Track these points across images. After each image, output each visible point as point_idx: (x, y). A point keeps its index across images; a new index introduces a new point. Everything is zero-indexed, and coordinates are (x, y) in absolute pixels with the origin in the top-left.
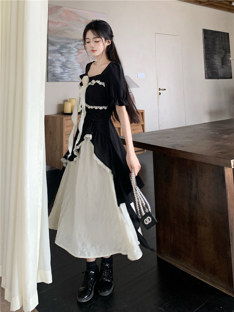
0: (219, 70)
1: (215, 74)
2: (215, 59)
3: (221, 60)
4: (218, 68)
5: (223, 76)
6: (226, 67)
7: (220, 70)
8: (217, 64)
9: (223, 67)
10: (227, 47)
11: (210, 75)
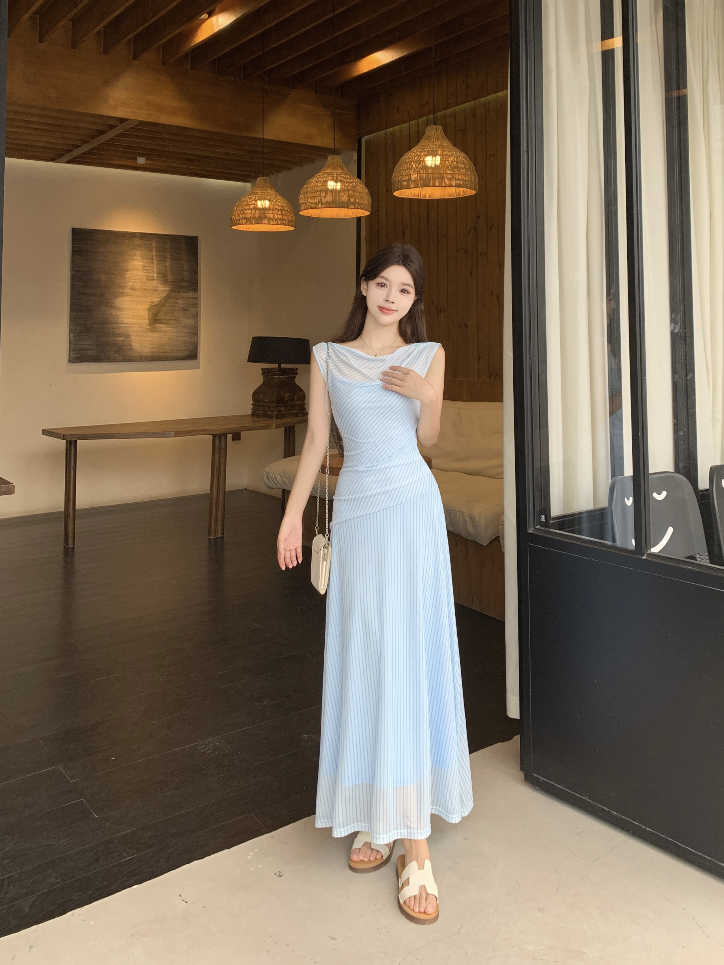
0: (133, 338)
1: (114, 349)
2: (120, 309)
3: (149, 309)
4: (132, 333)
5: (153, 352)
6: (170, 329)
7: (140, 336)
8: (126, 320)
9: (153, 330)
10: (185, 273)
11: (91, 353)
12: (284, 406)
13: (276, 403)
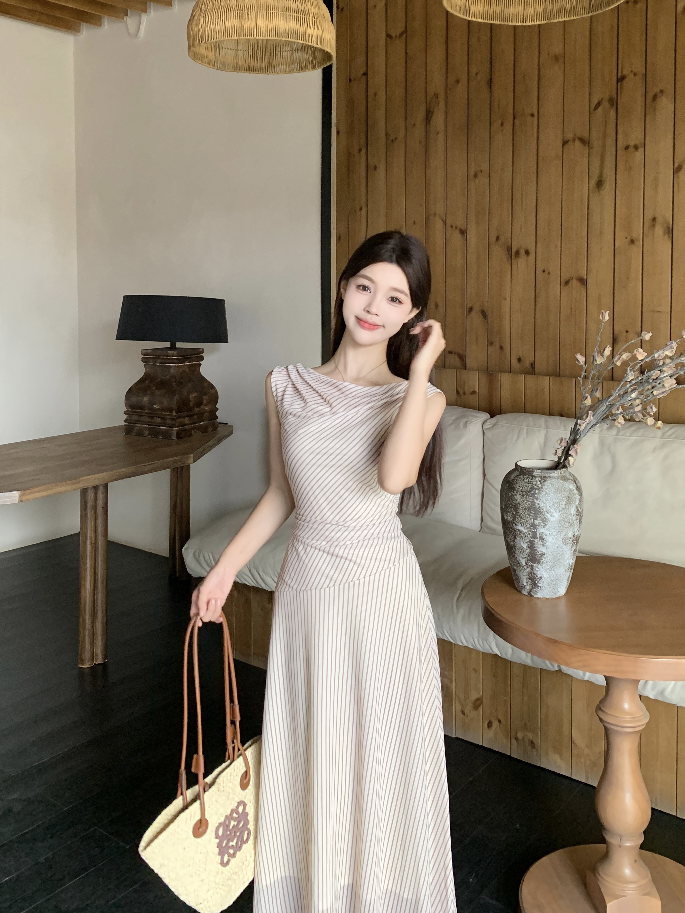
12: (188, 416)
13: (176, 413)
